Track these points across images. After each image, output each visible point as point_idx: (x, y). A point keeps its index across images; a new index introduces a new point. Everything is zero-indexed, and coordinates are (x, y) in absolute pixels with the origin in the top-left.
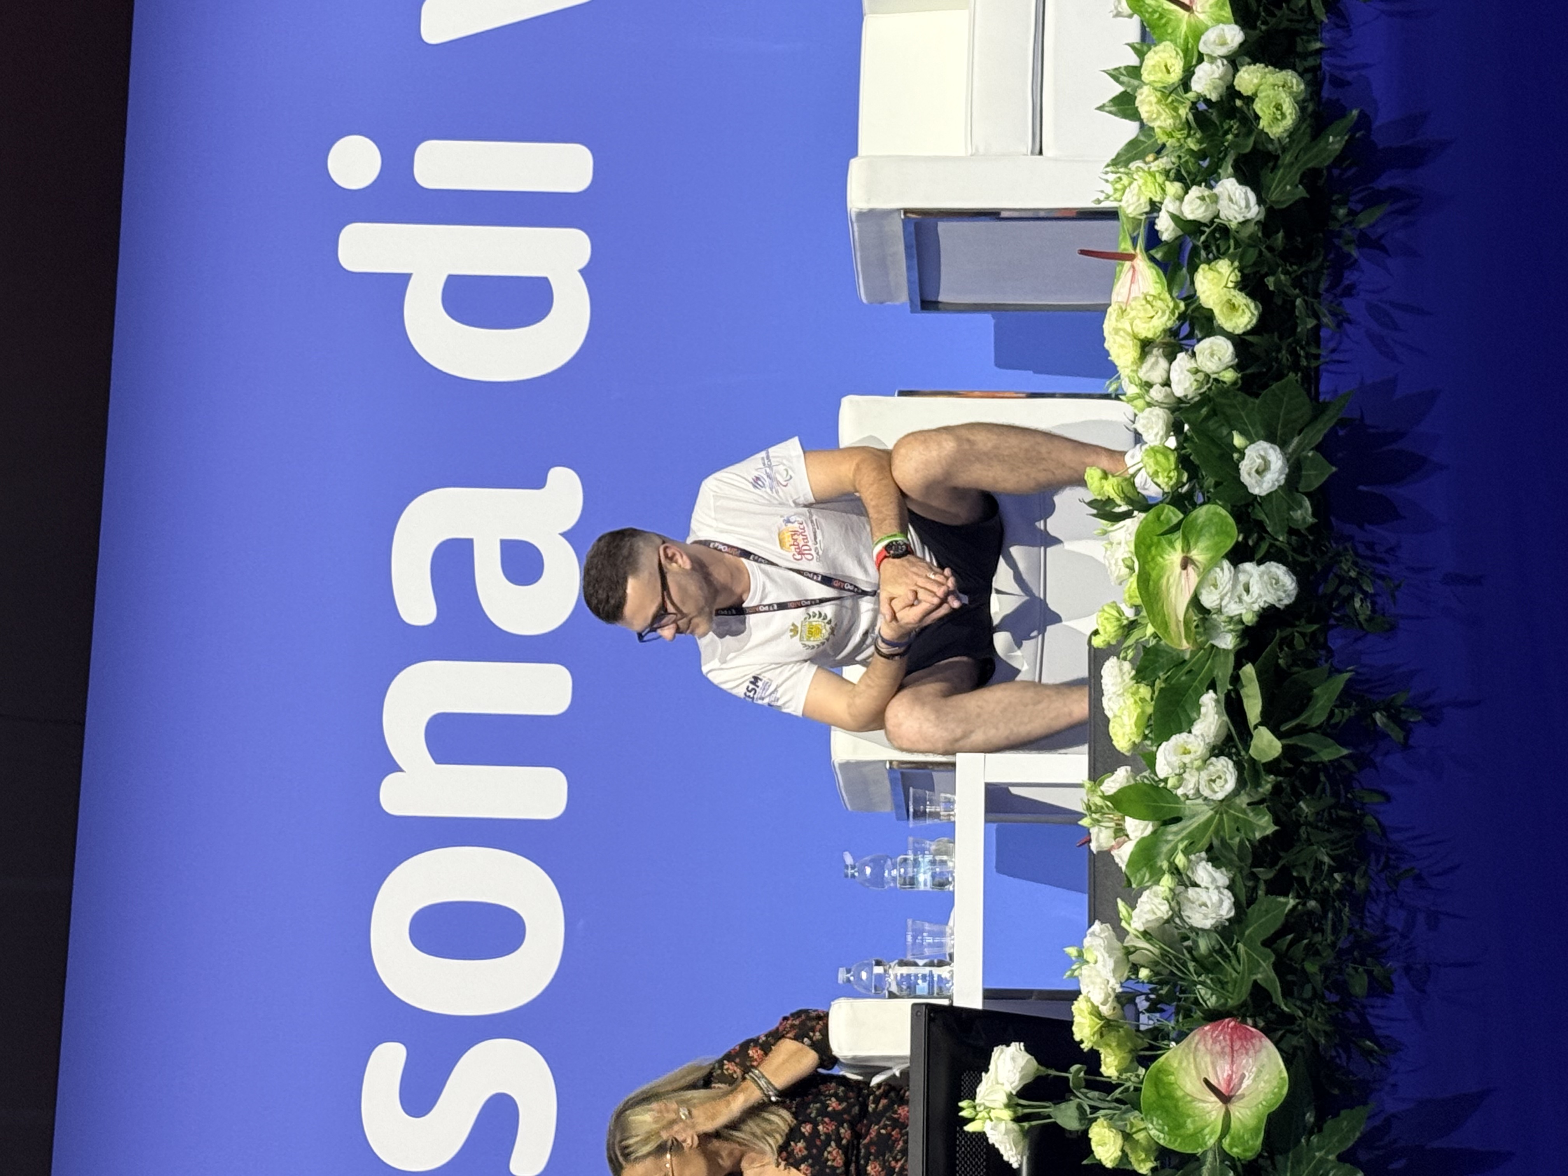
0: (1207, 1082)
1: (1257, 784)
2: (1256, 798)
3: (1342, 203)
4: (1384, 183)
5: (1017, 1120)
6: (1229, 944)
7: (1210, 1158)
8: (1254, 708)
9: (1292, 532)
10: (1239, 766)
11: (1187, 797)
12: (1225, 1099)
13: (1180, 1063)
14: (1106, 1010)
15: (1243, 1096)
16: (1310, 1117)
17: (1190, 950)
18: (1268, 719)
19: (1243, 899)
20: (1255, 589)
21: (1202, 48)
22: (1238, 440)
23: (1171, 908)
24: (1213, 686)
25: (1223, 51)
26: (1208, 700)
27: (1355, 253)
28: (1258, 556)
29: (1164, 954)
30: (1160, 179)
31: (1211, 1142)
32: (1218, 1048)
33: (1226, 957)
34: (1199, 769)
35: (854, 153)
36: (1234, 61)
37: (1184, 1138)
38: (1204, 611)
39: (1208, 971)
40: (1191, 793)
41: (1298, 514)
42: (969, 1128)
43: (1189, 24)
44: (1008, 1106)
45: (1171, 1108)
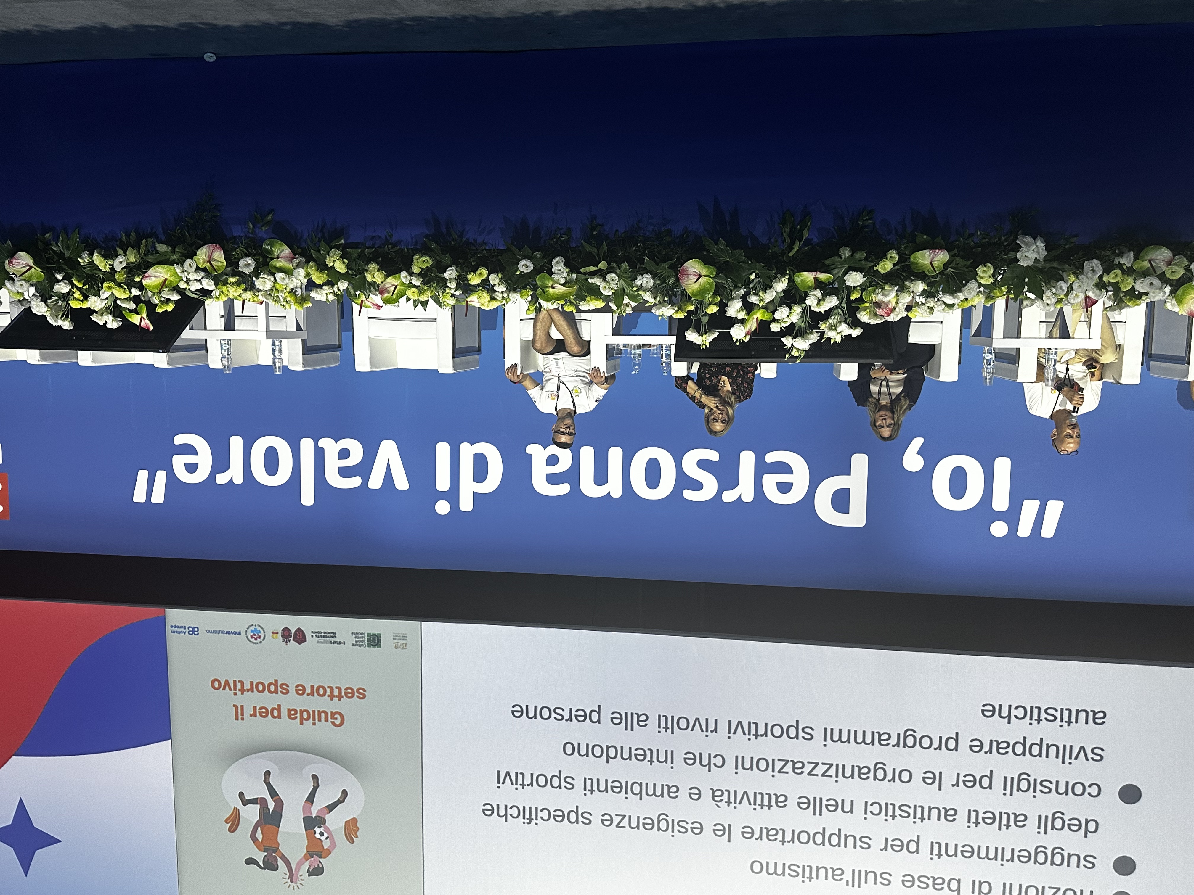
0: (696, 282)
1: (613, 267)
2: (617, 267)
3: (450, 243)
4: (444, 230)
5: (706, 334)
6: (657, 275)
7: (716, 280)
8: (593, 269)
9: (543, 257)
10: (609, 273)
11: (617, 287)
12: (700, 276)
13: (690, 289)
14: (676, 309)
15: (700, 271)
17: (659, 286)
19: (645, 271)
20: (560, 268)
21: (408, 283)
22: (518, 273)
23: (648, 291)
24: (587, 279)
25: (408, 277)
26: (590, 281)
27: (465, 239)
28: (550, 267)
29: (660, 293)
30: (445, 294)
31: (712, 280)
32: (686, 278)
33: (661, 275)
34: (610, 284)
35: (437, 371)
36: (411, 274)
37: (711, 287)
38: (566, 282)
39: (665, 281)
40: (616, 286)
41: (538, 256)
43: (401, 286)
45: (703, 291)
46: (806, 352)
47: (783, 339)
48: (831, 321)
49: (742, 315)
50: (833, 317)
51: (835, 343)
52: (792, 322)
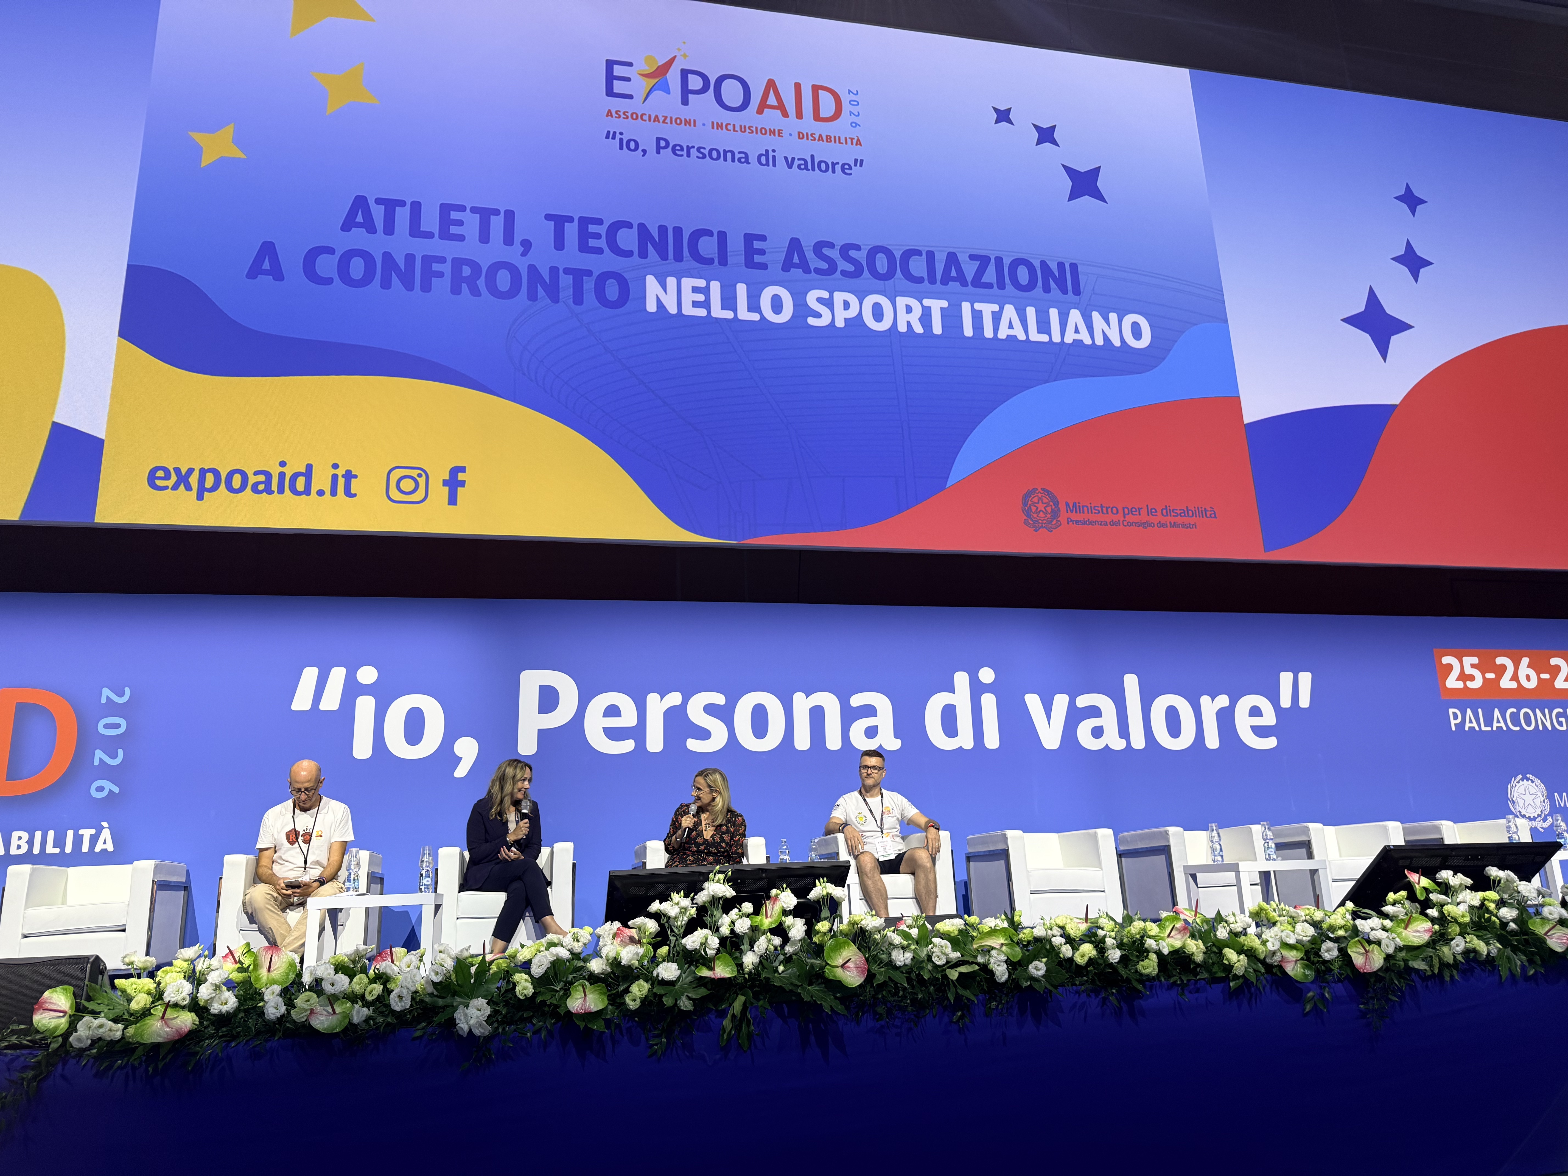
0: (848, 959)
1: (938, 972)
2: (934, 972)
3: (1116, 990)
5: (822, 896)
6: (885, 965)
7: (823, 962)
8: (964, 969)
9: (1020, 980)
10: (944, 965)
11: (930, 948)
12: (843, 966)
13: (852, 950)
15: (844, 972)
16: (838, 995)
17: (879, 952)
19: (904, 969)
20: (999, 968)
21: (1159, 942)
22: (1043, 960)
23: (897, 945)
24: (962, 956)
25: (1160, 948)
26: (958, 954)
27: (1101, 996)
28: (1009, 969)
29: (882, 943)
30: (1112, 930)
31: (828, 962)
32: (858, 963)
34: (942, 952)
35: (1025, 832)
36: (1157, 952)
37: (829, 953)
40: (931, 950)
41: (1024, 982)
42: (817, 882)
43: (1164, 937)
44: (828, 894)
45: (838, 948)
46: (708, 879)
47: (735, 893)
48: (685, 919)
49: (789, 921)
50: (684, 922)
51: (678, 893)
52: (727, 913)
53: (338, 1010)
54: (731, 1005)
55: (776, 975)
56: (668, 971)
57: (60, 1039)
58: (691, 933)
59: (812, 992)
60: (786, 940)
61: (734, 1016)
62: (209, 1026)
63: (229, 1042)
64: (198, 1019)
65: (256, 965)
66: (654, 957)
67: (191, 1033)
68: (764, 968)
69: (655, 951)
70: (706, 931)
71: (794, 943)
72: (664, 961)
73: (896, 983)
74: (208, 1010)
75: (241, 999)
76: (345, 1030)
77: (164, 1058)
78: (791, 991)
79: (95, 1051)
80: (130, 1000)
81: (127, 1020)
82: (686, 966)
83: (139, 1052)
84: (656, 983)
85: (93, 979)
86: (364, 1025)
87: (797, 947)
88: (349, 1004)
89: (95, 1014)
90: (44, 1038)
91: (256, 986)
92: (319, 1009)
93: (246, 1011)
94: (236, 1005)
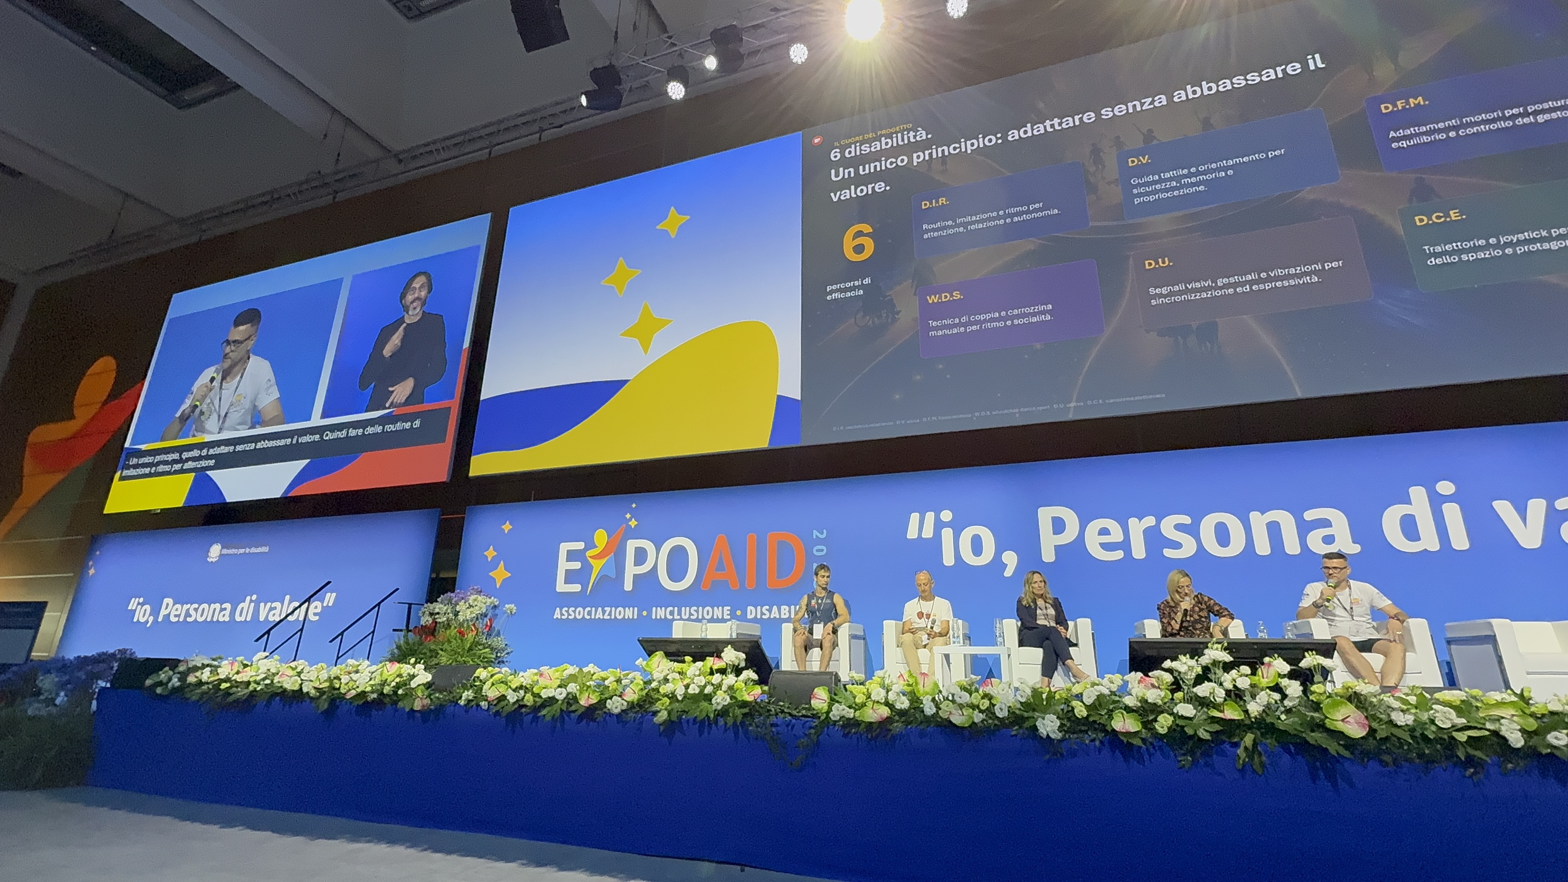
0: (1347, 716)
1: (1444, 733)
5: (1312, 665)
7: (1323, 716)
8: (1472, 733)
9: (1539, 748)
10: (1449, 728)
11: (1431, 713)
12: (1343, 720)
13: (1350, 709)
15: (1345, 725)
18: (1469, 737)
19: (1406, 728)
20: (1513, 735)
23: (1396, 708)
24: (1468, 722)
28: (1525, 737)
31: (1328, 716)
32: (1358, 719)
34: (1445, 717)
35: (1511, 621)
37: (1327, 709)
38: (1499, 720)
40: (1433, 715)
41: (1544, 749)
42: (1306, 654)
44: (1318, 664)
45: (1335, 705)
46: (1207, 647)
47: (1232, 659)
48: (1193, 674)
49: (1285, 682)
50: (1192, 677)
51: (1185, 655)
52: (1228, 673)
53: (965, 714)
54: (1242, 740)
55: (1279, 721)
56: (1186, 710)
57: (825, 715)
58: (1200, 684)
59: (1316, 737)
60: (1284, 696)
61: (1246, 748)
62: (894, 716)
63: (907, 725)
64: (889, 711)
65: (917, 684)
66: (1172, 699)
67: (887, 718)
68: (1267, 715)
69: (1173, 696)
70: (1212, 684)
71: (1292, 699)
72: (1181, 702)
73: (1399, 739)
74: (894, 707)
75: (911, 702)
76: (970, 726)
77: (876, 730)
78: (1295, 735)
79: (841, 723)
80: (855, 697)
81: (854, 708)
82: (1200, 708)
83: (863, 726)
84: (1177, 717)
85: (836, 685)
86: (981, 725)
87: (1296, 702)
88: (971, 710)
89: (838, 702)
90: (818, 713)
91: (919, 695)
92: (954, 711)
93: (914, 709)
94: (909, 705)
